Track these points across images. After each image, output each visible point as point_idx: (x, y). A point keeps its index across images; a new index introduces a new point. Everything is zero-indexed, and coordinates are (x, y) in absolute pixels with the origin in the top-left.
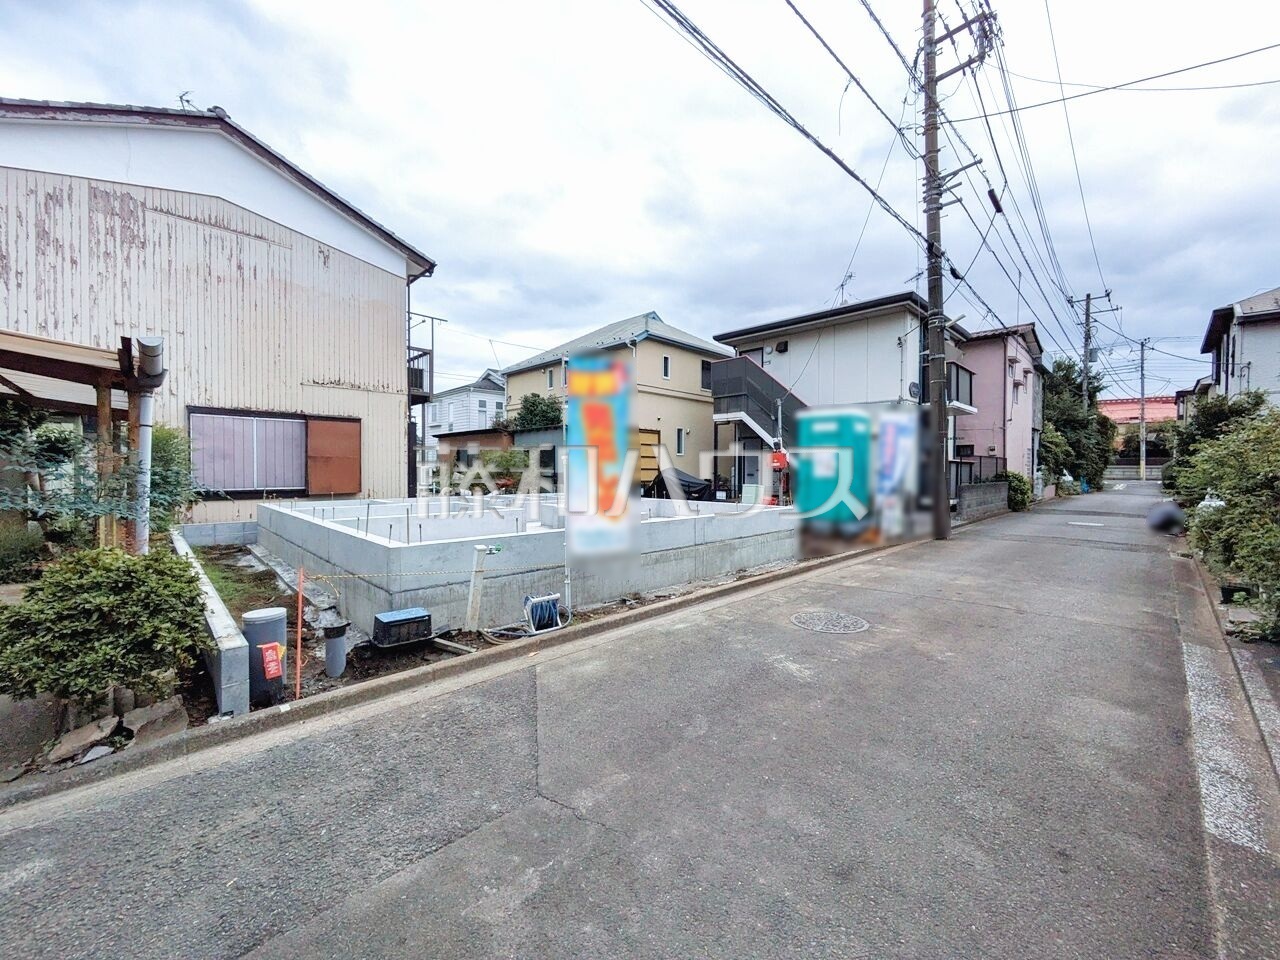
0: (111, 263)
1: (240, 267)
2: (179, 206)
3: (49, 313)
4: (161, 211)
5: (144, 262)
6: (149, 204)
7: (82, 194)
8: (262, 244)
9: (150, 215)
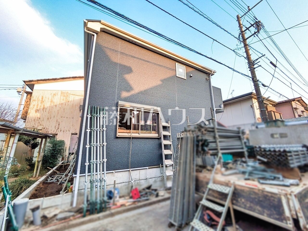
0: (62, 105)
2: (76, 93)
3: (50, 116)
4: (73, 95)
5: (68, 105)
6: (71, 94)
7: (60, 93)
9: (71, 96)
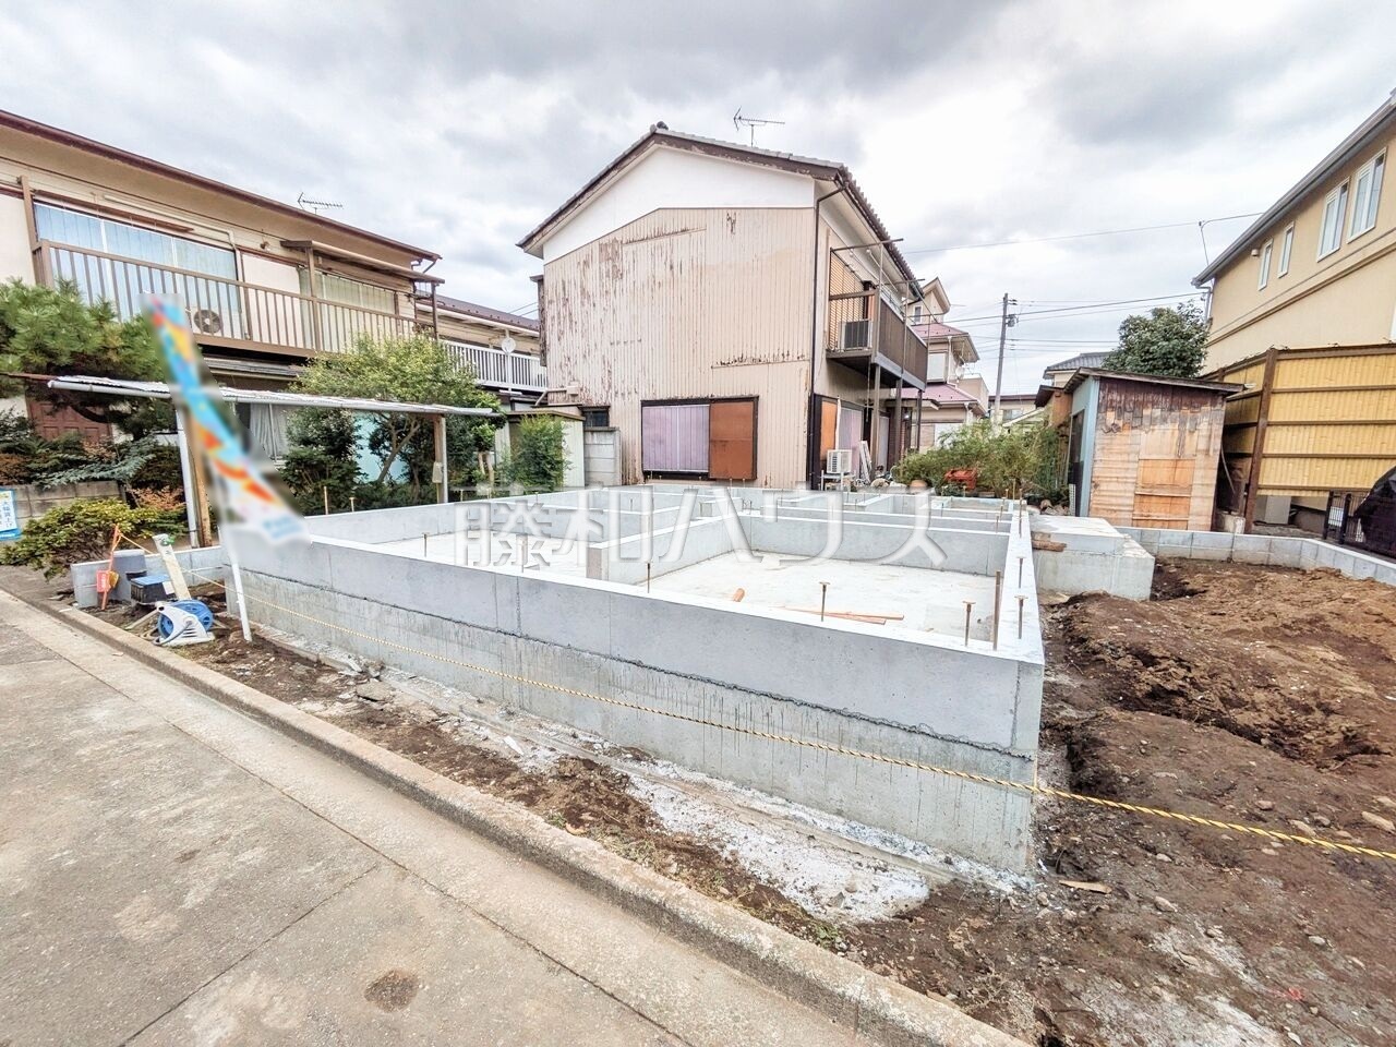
0: (608, 298)
1: (671, 267)
4: (630, 241)
5: (623, 290)
6: (624, 240)
7: (596, 252)
8: (686, 235)
9: (625, 249)
